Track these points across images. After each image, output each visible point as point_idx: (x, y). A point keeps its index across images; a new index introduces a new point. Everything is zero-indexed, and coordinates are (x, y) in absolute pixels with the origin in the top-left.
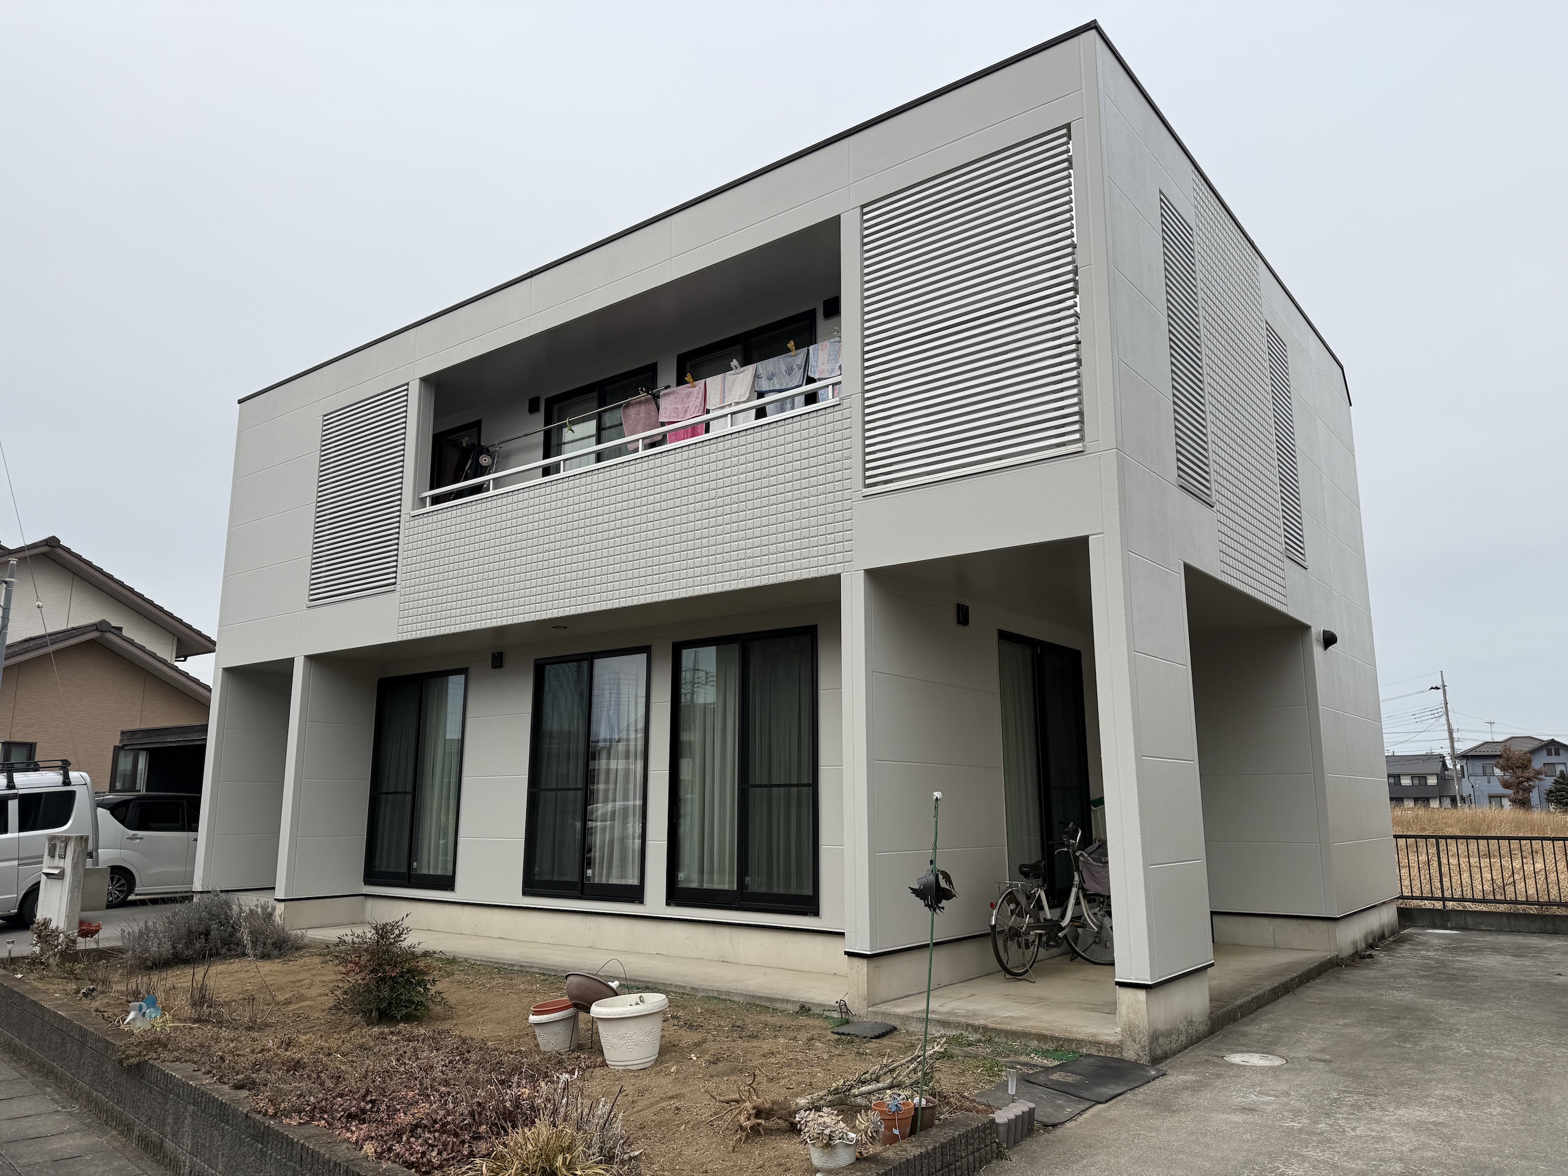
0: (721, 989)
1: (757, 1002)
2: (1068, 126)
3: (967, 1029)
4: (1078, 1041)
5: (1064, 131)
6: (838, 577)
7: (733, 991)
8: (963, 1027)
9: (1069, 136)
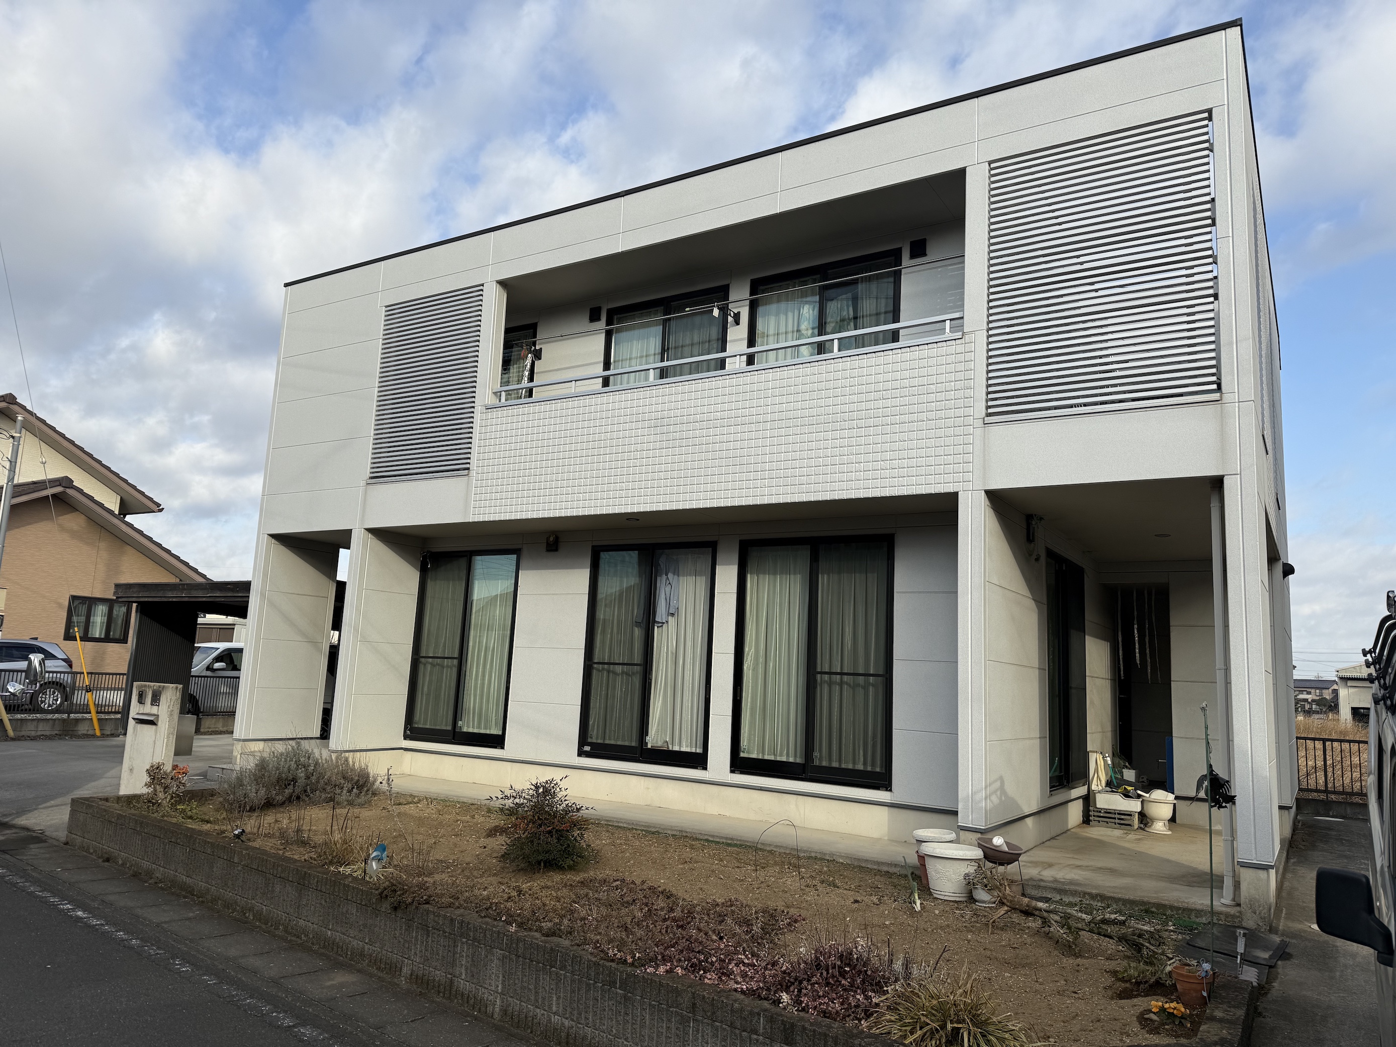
0: (824, 852)
1: (863, 865)
2: (1210, 111)
3: (1084, 897)
4: (1197, 911)
5: (1206, 115)
6: (955, 495)
7: (838, 854)
8: (1080, 894)
9: (1210, 118)
